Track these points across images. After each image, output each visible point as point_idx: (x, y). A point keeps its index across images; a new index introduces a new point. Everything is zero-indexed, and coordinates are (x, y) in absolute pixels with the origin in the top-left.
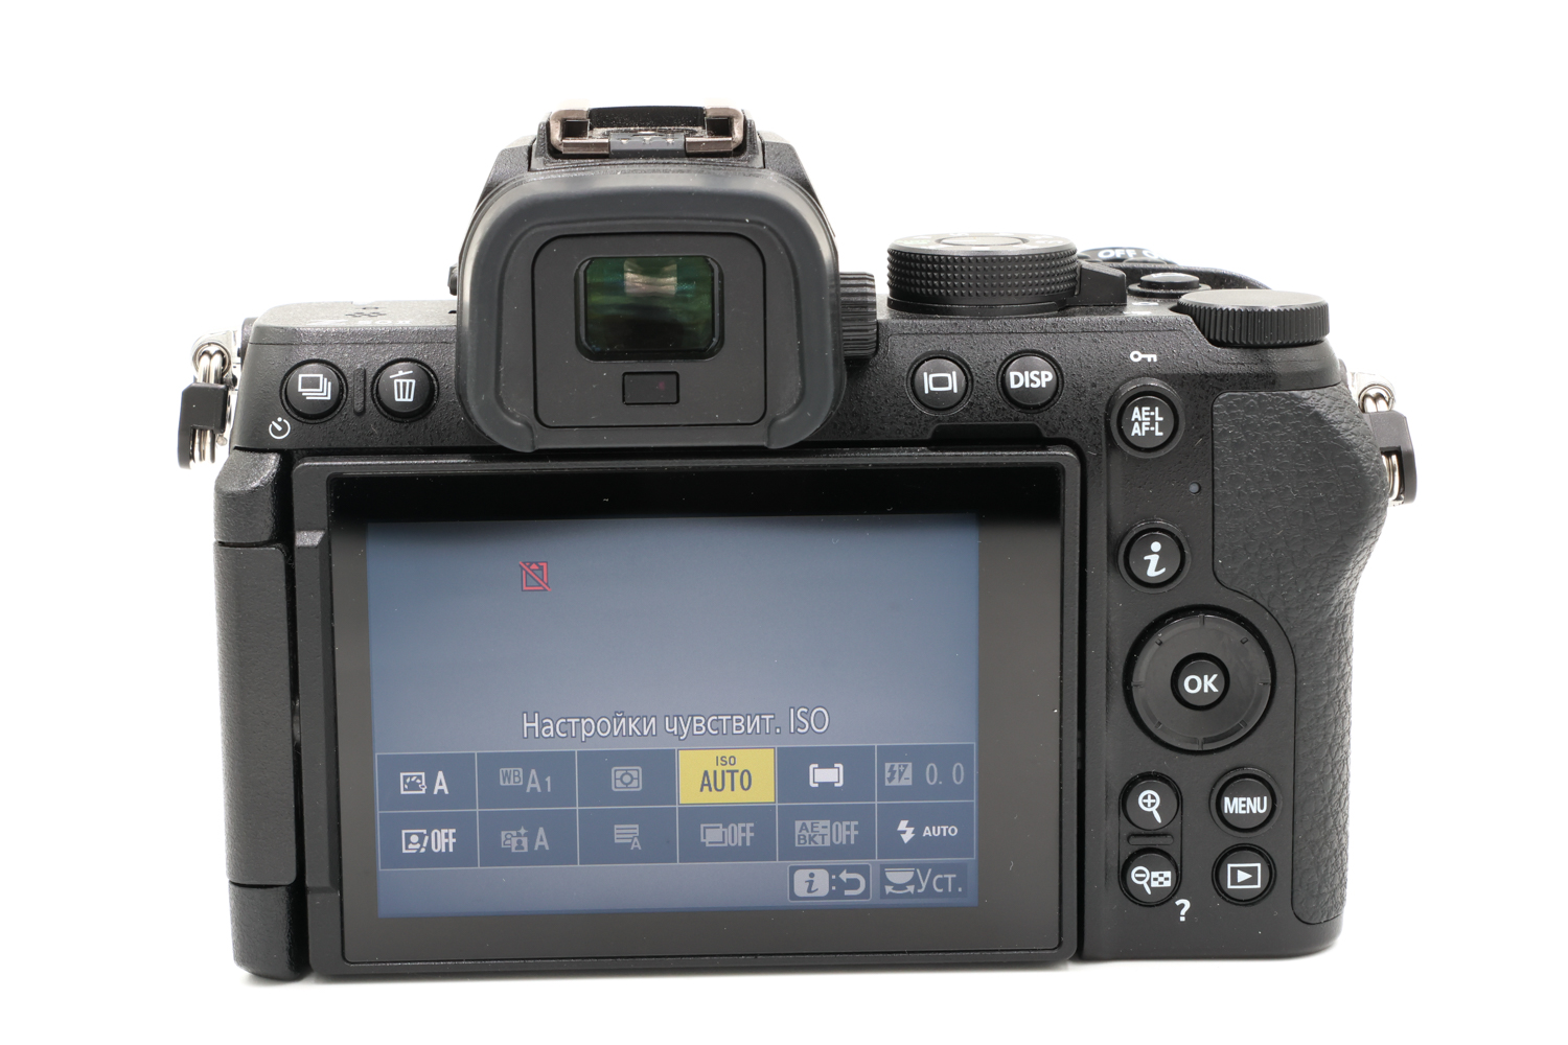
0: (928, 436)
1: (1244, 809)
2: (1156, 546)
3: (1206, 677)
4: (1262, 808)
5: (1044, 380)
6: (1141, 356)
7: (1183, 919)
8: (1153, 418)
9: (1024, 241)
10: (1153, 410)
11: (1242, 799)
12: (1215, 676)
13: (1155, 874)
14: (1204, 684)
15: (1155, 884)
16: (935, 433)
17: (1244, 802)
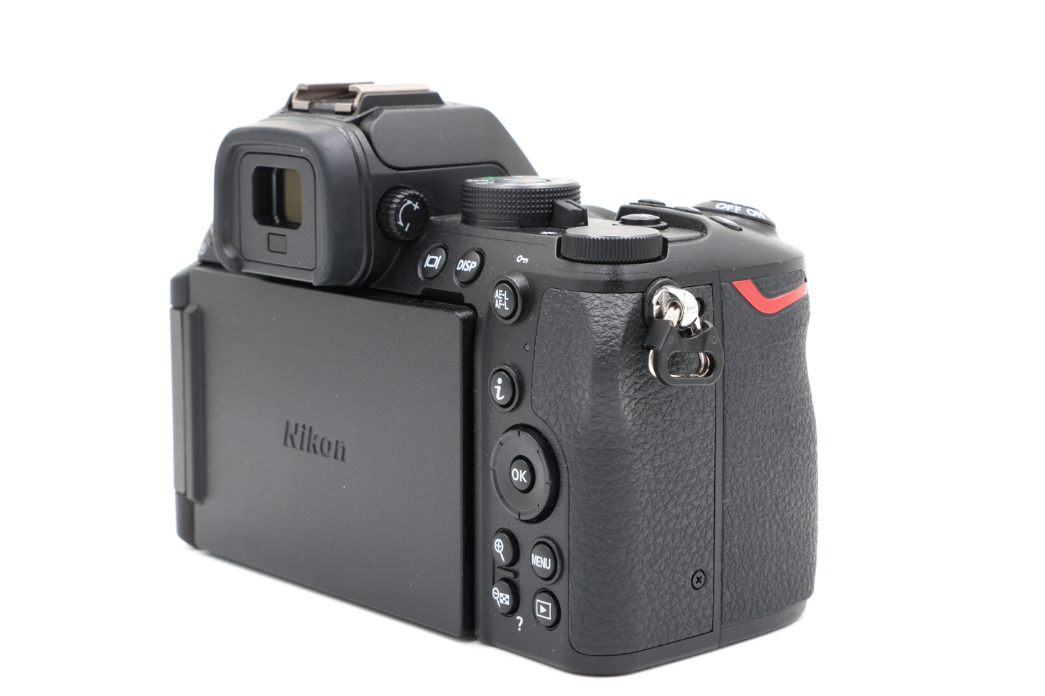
0: (418, 293)
1: (539, 564)
2: (500, 381)
3: (521, 471)
4: (548, 566)
5: (472, 267)
6: (522, 259)
7: (520, 629)
8: (503, 297)
9: (548, 181)
10: (503, 293)
11: (539, 557)
12: (525, 472)
13: (502, 595)
14: (520, 476)
15: (502, 601)
16: (423, 292)
17: (539, 560)
